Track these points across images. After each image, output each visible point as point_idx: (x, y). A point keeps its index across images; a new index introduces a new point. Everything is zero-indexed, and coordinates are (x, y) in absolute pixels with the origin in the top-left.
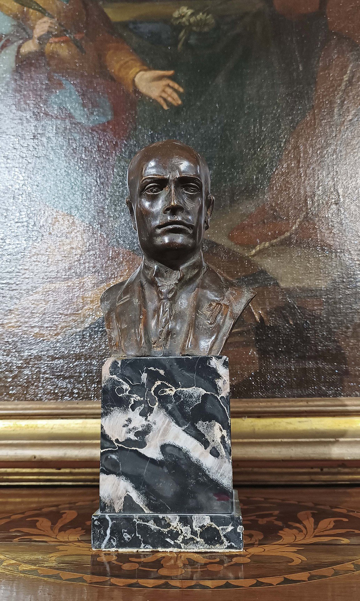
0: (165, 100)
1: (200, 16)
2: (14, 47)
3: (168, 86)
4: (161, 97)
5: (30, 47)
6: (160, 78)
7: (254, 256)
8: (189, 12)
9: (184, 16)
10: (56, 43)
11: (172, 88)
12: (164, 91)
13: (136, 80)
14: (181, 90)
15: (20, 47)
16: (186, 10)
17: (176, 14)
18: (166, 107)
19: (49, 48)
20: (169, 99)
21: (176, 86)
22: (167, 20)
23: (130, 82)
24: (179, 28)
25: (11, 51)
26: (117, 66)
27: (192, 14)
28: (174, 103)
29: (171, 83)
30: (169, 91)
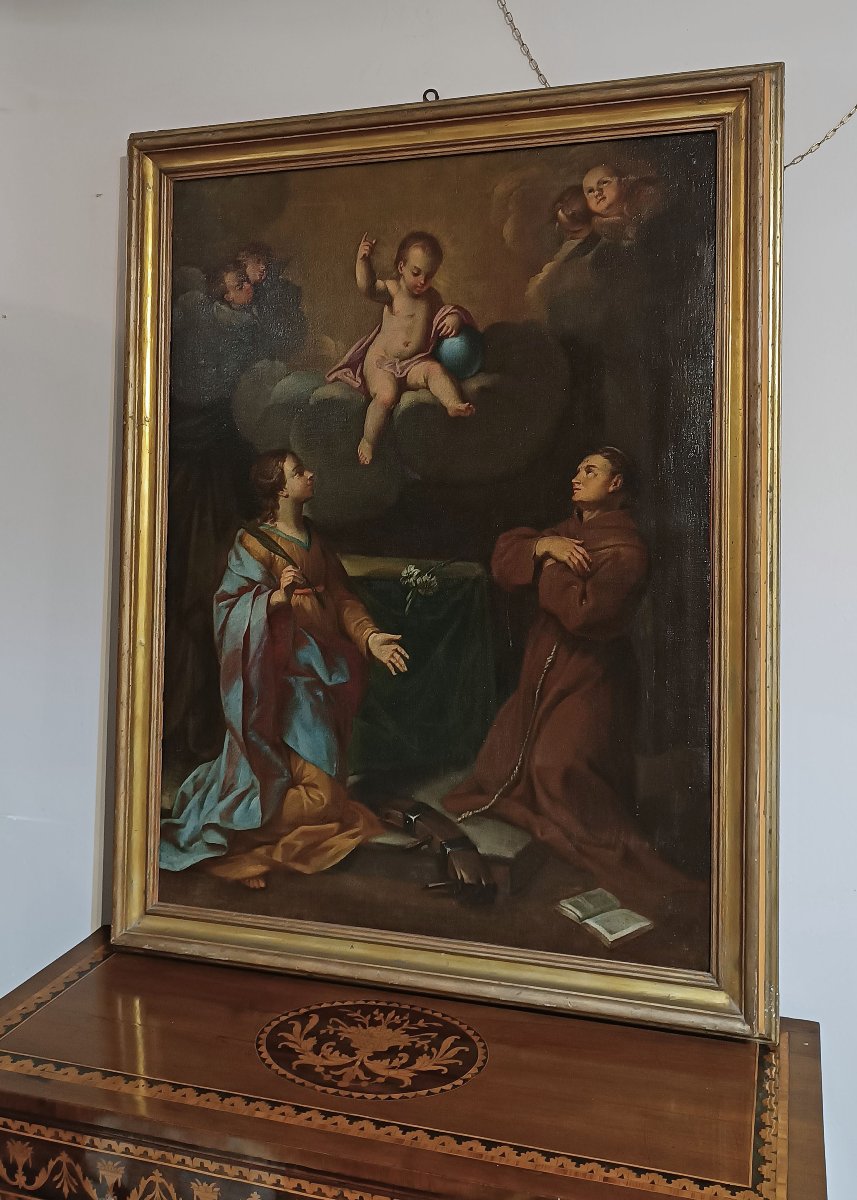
0: (394, 665)
1: (425, 578)
2: (266, 595)
3: (396, 650)
4: (390, 662)
5: (278, 597)
6: (390, 642)
7: (460, 822)
8: (417, 572)
9: (411, 576)
10: (300, 594)
11: (399, 653)
12: (392, 656)
13: (369, 641)
14: (407, 657)
15: (270, 596)
16: (413, 570)
17: (404, 574)
18: (394, 674)
19: (295, 599)
20: (397, 665)
21: (403, 652)
22: (396, 578)
23: (364, 643)
24: (407, 588)
25: (263, 599)
26: (353, 625)
27: (419, 575)
28: (401, 669)
29: (400, 649)
30: (397, 656)
